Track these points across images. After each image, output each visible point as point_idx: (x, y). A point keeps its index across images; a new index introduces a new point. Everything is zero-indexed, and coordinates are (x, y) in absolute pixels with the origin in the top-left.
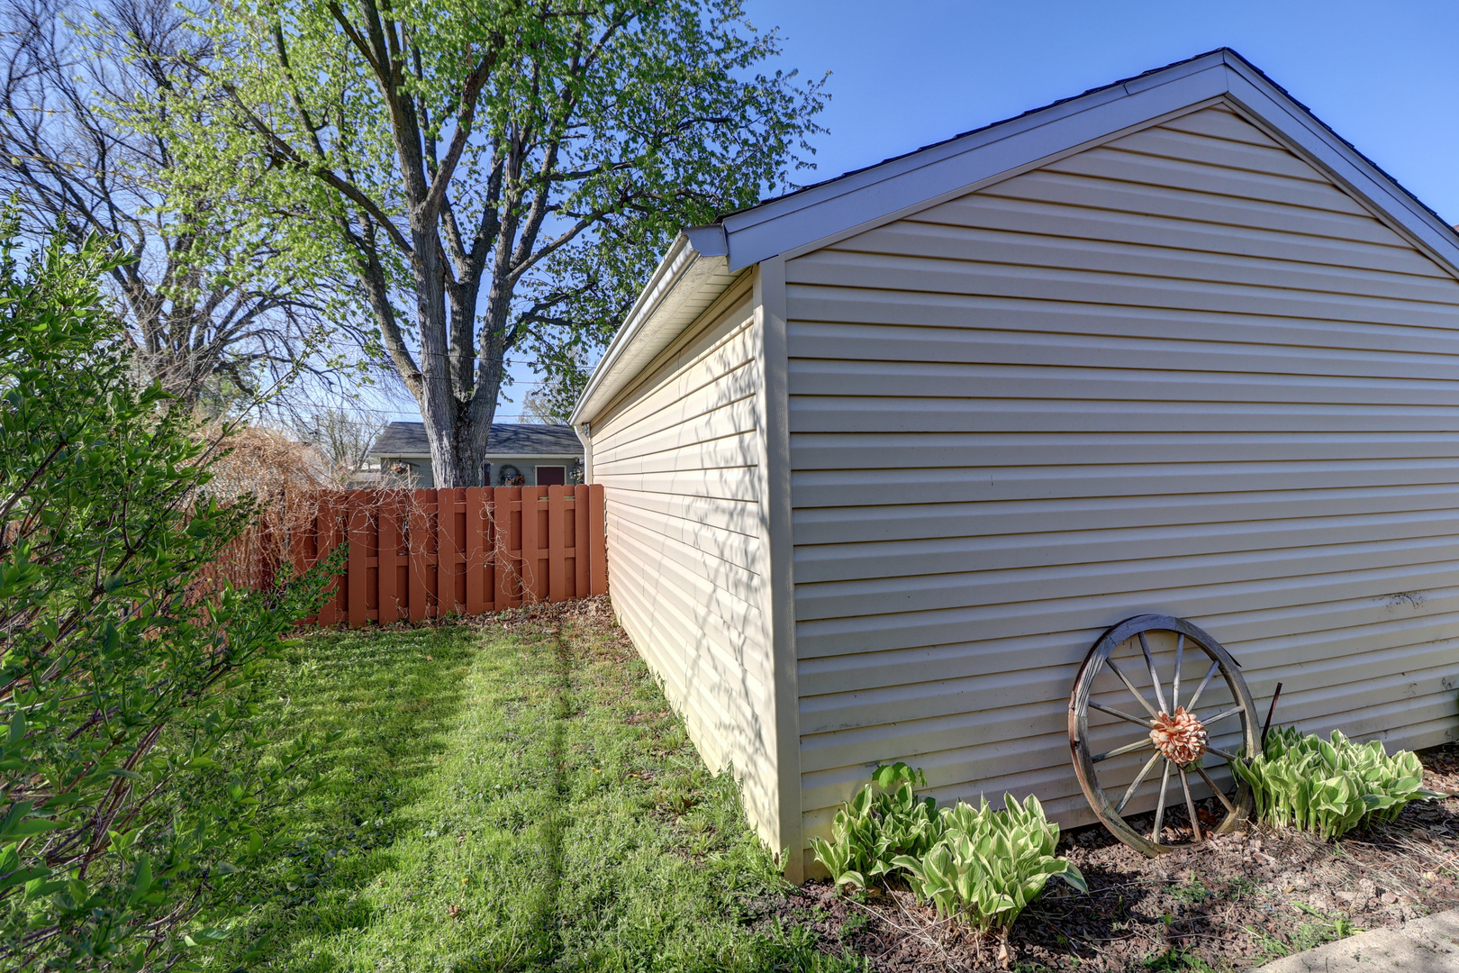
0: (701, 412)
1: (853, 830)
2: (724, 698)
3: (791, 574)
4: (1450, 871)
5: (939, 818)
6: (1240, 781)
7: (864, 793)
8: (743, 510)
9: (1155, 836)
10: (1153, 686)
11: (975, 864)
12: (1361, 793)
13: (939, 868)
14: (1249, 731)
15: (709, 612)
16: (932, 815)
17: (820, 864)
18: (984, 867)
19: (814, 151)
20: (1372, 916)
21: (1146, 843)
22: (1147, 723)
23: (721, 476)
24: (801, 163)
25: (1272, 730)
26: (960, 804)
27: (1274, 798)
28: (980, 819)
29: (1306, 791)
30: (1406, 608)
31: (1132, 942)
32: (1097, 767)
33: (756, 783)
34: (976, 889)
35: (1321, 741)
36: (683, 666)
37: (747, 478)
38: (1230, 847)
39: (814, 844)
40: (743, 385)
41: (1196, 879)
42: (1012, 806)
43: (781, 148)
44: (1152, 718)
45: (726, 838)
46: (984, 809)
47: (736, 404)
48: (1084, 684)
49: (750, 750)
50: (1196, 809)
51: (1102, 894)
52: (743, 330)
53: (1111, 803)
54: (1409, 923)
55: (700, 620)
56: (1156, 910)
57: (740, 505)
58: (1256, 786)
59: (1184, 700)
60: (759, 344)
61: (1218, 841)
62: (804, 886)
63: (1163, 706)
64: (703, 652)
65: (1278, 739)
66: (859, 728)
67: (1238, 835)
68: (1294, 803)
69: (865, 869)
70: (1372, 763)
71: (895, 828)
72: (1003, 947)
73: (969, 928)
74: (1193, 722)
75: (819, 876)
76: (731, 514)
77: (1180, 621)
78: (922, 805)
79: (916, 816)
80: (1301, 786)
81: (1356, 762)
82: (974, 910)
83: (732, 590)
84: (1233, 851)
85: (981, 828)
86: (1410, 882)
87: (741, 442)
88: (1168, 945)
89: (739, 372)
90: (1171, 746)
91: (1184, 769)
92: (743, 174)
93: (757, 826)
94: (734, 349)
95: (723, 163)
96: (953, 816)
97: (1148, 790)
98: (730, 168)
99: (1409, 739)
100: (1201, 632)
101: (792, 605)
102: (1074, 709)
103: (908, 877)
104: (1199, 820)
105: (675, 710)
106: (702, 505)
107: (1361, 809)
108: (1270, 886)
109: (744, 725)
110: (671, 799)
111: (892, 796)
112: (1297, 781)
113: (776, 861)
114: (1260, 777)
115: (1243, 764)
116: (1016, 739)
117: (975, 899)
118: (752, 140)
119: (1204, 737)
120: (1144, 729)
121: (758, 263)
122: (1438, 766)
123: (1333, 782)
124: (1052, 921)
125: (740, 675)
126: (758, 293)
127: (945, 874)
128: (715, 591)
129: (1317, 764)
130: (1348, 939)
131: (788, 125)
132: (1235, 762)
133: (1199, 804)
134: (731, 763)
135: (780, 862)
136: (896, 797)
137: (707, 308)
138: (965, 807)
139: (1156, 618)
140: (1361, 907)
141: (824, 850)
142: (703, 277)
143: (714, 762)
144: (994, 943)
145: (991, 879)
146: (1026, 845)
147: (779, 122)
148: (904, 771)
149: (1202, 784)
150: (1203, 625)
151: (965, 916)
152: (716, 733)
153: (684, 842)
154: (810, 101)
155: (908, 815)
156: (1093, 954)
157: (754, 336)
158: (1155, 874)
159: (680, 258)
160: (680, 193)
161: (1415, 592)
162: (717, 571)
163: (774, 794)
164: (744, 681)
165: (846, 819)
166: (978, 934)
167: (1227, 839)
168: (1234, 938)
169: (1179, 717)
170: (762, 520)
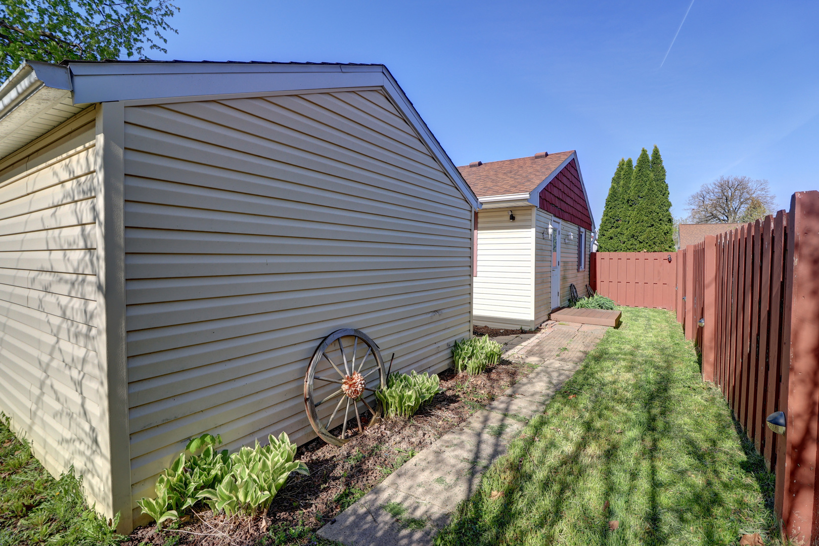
0: (47, 206)
1: (170, 485)
2: (66, 420)
3: (123, 325)
4: (446, 419)
5: (230, 460)
6: (378, 400)
7: (179, 459)
8: (83, 281)
9: (342, 436)
10: (344, 363)
11: (249, 480)
12: (419, 395)
13: (227, 490)
14: (382, 377)
15: (52, 359)
16: (225, 459)
17: (146, 515)
18: (254, 481)
19: (165, 41)
20: (421, 445)
21: (339, 441)
22: (340, 382)
23: (65, 255)
24: (155, 46)
25: (391, 375)
26: (243, 448)
27: (390, 405)
28: (254, 453)
29: (401, 398)
30: (437, 317)
31: (330, 492)
32: (317, 409)
33: (93, 475)
34: (249, 494)
35: (407, 376)
36: (29, 404)
37: (87, 257)
38: (373, 432)
39: (140, 503)
40: (85, 188)
41: (359, 451)
42: (272, 441)
43: (139, 30)
44: (343, 379)
45: (66, 522)
46: (256, 447)
47: (79, 203)
48: (312, 368)
49: (88, 453)
50: (360, 417)
51: (317, 473)
52: (87, 149)
53: (324, 425)
54: (433, 444)
55: (44, 365)
56: (341, 471)
57: (81, 277)
58: (384, 401)
59: (356, 368)
60: (100, 161)
61: (368, 430)
62: (133, 533)
63: (348, 372)
64: (47, 389)
65: (393, 378)
66: (176, 419)
67: (377, 425)
68: (397, 405)
69: (178, 506)
70: (424, 381)
71: (201, 475)
72: (264, 520)
73: (245, 518)
74: (360, 377)
75: (146, 522)
76: (73, 284)
77: (356, 331)
78: (219, 456)
79: (215, 463)
80: (400, 397)
81: (419, 382)
82: (248, 507)
83: (73, 340)
84: (374, 433)
85: (254, 458)
86: (434, 427)
87: (83, 231)
88: (345, 487)
89: (83, 179)
90: (350, 391)
91: (356, 400)
92: (106, 38)
93: (94, 505)
94: (78, 161)
95: (87, 24)
96: (238, 457)
97: (340, 414)
98: (93, 30)
99: (436, 369)
100: (365, 335)
101: (124, 346)
102: (307, 382)
103: (208, 502)
104: (361, 422)
105: (20, 438)
106: (47, 277)
107: (419, 401)
108: (387, 444)
109: (83, 436)
110: (13, 508)
111: (199, 456)
112: (398, 395)
113: (110, 524)
114: (385, 397)
115: (379, 392)
116: (277, 404)
117: (248, 500)
118: (115, 17)
119: (364, 384)
120: (340, 385)
121: (101, 103)
122: (445, 378)
123: (410, 393)
124: (291, 496)
125: (79, 401)
126: (100, 123)
127: (231, 492)
128: (57, 342)
129: (406, 386)
130: (414, 458)
131: (145, 17)
132: (376, 392)
133: (362, 415)
134: (72, 467)
135: (113, 524)
136: (202, 456)
137: (55, 127)
138: (245, 449)
139: (346, 330)
140: (418, 443)
141: (148, 504)
142: (49, 103)
143: (56, 469)
144: (259, 521)
145: (258, 485)
146: (279, 460)
147: (138, 12)
148: (208, 439)
149: (363, 406)
150: (365, 331)
151: (242, 512)
152: (59, 448)
153: (25, 537)
154: (164, 7)
155: (210, 464)
156: (311, 505)
157: (96, 154)
158: (342, 454)
159: (25, 83)
160: (44, 35)
161: (440, 310)
162: (59, 327)
163: (107, 479)
164: (83, 405)
165: (166, 479)
166: (251, 518)
167: (372, 429)
168: (372, 473)
169: (354, 376)
170: (99, 287)
